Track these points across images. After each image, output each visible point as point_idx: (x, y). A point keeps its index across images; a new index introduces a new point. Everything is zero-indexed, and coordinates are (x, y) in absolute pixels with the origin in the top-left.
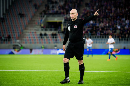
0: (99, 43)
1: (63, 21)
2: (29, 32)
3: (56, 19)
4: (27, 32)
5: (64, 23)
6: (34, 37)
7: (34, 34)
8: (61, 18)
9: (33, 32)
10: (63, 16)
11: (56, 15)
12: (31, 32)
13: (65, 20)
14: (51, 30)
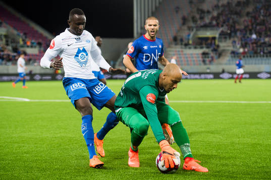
0: (265, 64)
1: (217, 36)
2: (173, 51)
3: (208, 34)
4: (170, 51)
5: (219, 38)
6: (181, 58)
7: (181, 53)
8: (215, 32)
9: (179, 51)
10: (217, 30)
11: (209, 29)
12: (176, 51)
13: (220, 34)
14: (202, 48)
